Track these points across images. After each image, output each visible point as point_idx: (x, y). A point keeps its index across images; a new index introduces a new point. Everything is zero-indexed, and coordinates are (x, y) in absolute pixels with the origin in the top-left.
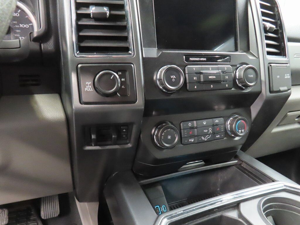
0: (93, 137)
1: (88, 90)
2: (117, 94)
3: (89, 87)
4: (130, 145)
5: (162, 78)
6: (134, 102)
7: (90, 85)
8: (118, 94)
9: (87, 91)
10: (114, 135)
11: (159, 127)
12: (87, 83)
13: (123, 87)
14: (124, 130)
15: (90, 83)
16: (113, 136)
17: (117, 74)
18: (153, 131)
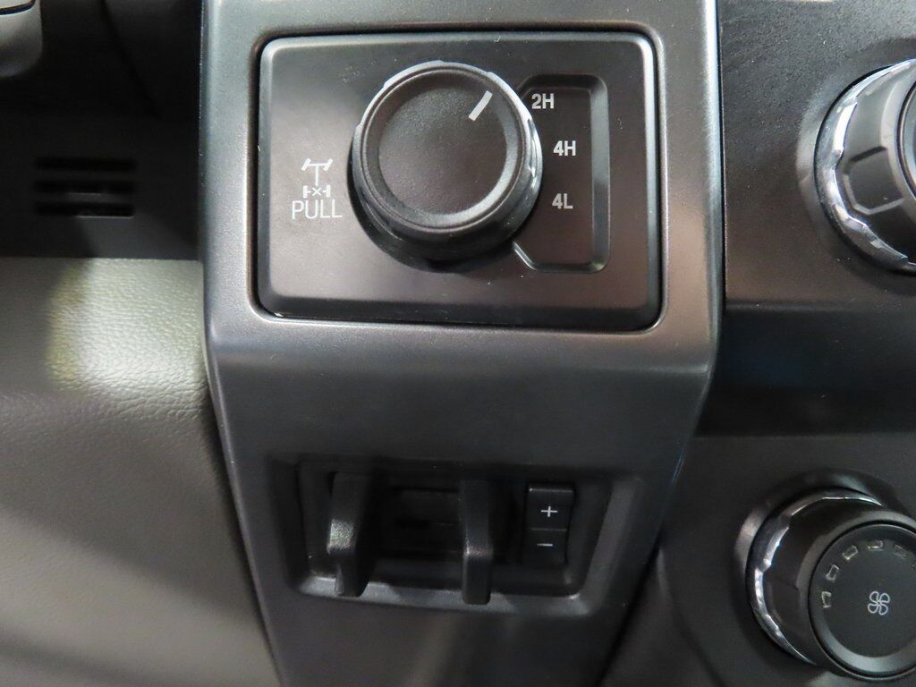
0: (339, 536)
1: (311, 213)
2: (510, 250)
3: (317, 192)
4: (576, 605)
5: (888, 141)
6: (640, 319)
7: (326, 177)
8: (519, 251)
9: (301, 216)
10: (475, 544)
11: (795, 511)
12: (307, 164)
13: (559, 201)
14: (549, 511)
15: (327, 166)
16: (468, 552)
17: (528, 102)
18: (750, 530)
